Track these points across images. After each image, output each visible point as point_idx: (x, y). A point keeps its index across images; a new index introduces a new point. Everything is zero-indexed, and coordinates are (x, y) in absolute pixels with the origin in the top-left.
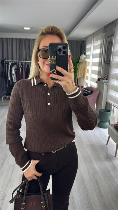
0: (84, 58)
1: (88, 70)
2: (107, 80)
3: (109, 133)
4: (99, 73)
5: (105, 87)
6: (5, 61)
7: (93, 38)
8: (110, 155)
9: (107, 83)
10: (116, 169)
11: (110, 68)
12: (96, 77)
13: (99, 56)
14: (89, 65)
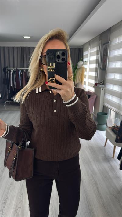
0: (81, 64)
1: (85, 76)
2: (104, 85)
3: (106, 135)
4: (96, 78)
5: (102, 91)
6: (7, 68)
7: (90, 45)
8: (108, 156)
9: (104, 88)
10: (114, 170)
11: (106, 73)
12: (93, 82)
13: (95, 62)
14: (86, 71)
